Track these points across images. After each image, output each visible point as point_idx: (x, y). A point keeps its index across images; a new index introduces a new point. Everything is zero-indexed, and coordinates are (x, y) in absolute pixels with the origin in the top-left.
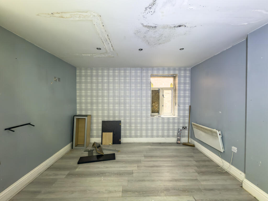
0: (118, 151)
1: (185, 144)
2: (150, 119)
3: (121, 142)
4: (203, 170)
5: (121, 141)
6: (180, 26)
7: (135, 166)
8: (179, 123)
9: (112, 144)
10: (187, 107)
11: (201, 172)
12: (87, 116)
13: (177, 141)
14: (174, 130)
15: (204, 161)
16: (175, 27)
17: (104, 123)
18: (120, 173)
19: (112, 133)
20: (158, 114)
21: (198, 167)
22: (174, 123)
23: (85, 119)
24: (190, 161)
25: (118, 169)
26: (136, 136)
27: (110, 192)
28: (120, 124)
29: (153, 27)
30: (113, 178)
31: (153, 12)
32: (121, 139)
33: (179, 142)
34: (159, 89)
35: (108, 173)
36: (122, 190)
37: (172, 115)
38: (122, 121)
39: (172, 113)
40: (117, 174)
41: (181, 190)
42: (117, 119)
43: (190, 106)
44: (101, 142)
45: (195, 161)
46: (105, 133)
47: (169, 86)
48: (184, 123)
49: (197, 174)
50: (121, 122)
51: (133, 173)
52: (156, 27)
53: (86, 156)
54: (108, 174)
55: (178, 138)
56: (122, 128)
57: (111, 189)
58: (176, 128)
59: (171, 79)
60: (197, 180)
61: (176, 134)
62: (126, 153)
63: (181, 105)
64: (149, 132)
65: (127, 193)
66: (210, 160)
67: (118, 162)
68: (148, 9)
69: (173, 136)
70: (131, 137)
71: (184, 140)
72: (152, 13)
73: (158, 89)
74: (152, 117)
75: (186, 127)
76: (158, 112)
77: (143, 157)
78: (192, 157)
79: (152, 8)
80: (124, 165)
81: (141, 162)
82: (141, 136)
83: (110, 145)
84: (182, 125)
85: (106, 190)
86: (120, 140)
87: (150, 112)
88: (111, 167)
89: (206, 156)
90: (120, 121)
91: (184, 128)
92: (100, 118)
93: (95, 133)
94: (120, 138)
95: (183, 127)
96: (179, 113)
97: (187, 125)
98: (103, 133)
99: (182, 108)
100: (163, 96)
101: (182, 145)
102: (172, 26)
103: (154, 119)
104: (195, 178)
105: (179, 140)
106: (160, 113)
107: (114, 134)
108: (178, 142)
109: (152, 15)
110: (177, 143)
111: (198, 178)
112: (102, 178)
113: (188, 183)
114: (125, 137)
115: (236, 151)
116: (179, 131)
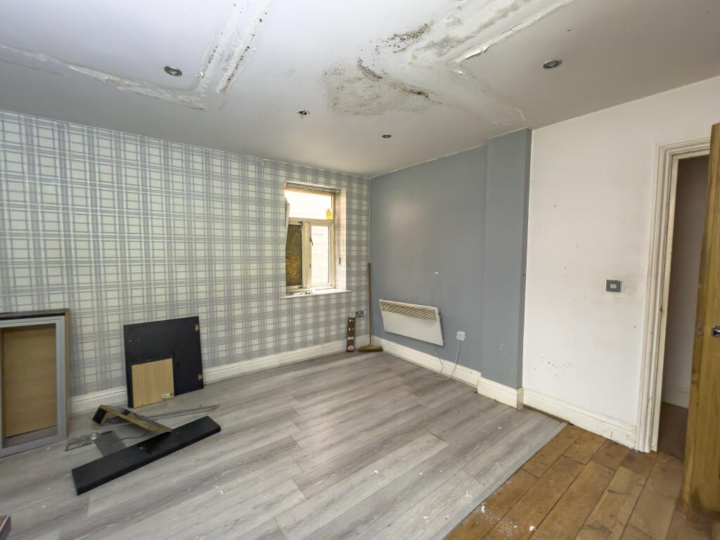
0: (214, 408)
1: (364, 350)
2: (285, 302)
3: (204, 381)
4: (419, 386)
5: (202, 379)
6: (419, 93)
7: (290, 426)
8: (348, 305)
9: (173, 396)
10: (364, 268)
11: (418, 391)
12: (63, 314)
13: (348, 346)
14: (338, 322)
15: (411, 371)
16: (411, 91)
17: (131, 332)
18: (260, 455)
19: (169, 362)
20: (300, 288)
21: (409, 383)
22: (339, 306)
23: (53, 326)
24: (390, 378)
25: (249, 449)
26: (249, 356)
27: (269, 506)
28: (197, 329)
29: (375, 76)
30: (251, 476)
31: (401, 48)
32: (203, 372)
33: (351, 348)
34: (301, 222)
35: (226, 470)
36: (296, 487)
37: (330, 287)
38: (202, 318)
39: (330, 284)
40: (257, 461)
41: (407, 432)
42: (183, 313)
43: (369, 265)
44: (125, 399)
45: (398, 375)
46: (143, 365)
47: (324, 217)
48: (359, 303)
49: (413, 397)
50: (200, 321)
51: (295, 443)
52: (381, 78)
53: (94, 459)
54: (229, 471)
55: (349, 338)
56: (204, 337)
57: (265, 498)
58: (344, 316)
59: (328, 199)
60: (419, 406)
61: (343, 331)
62: (239, 405)
63: (354, 263)
64: (284, 336)
65: (314, 485)
66: (420, 368)
67: (233, 433)
68: (398, 39)
69: (338, 338)
70: (231, 359)
71: (361, 341)
72: (396, 49)
73: (299, 222)
74: (290, 296)
75: (362, 312)
76: (300, 283)
77: (292, 400)
78: (388, 370)
79: (407, 42)
80: (257, 435)
81: (296, 413)
82: (263, 353)
83: (165, 400)
84: (354, 309)
85: (254, 508)
86: (200, 378)
87: (284, 283)
88: (222, 454)
89: (409, 362)
90: (197, 318)
91: (360, 314)
92: (114, 318)
93: (90, 374)
94: (201, 372)
95: (357, 313)
96: (348, 282)
97: (364, 308)
98: (134, 367)
99: (354, 269)
100: (311, 240)
101: (358, 353)
102: (409, 88)
103: (296, 301)
104: (416, 404)
105: (350, 343)
106: (304, 286)
107: (178, 364)
108: (349, 348)
109: (394, 54)
110: (348, 351)
111: (420, 402)
112: (219, 489)
113: (410, 417)
114: (216, 363)
115: (464, 337)
116: (351, 324)
